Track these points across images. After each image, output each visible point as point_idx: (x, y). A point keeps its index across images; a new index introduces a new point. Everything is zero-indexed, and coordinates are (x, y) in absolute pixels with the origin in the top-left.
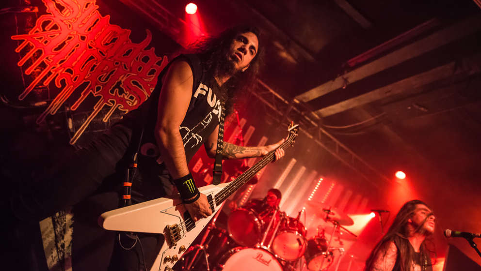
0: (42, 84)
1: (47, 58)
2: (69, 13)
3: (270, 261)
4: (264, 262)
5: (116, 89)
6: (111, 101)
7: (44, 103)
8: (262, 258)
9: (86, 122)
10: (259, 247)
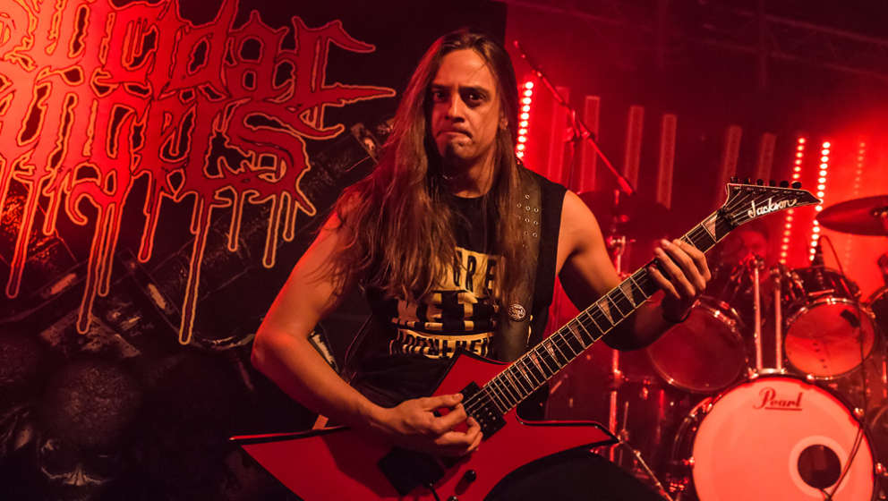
0: (42, 236)
1: (17, 168)
2: (7, 30)
3: (801, 395)
4: (786, 405)
5: (219, 160)
6: (221, 195)
7: (71, 277)
8: (777, 398)
9: (191, 274)
10: (756, 375)
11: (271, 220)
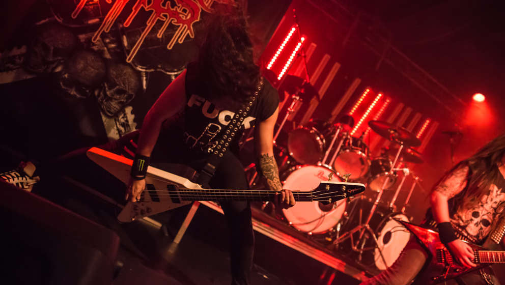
0: (92, 0)
4: (325, 179)
5: (167, 3)
6: (163, 15)
7: (97, 20)
9: (140, 39)
10: (321, 165)
11: (177, 32)
